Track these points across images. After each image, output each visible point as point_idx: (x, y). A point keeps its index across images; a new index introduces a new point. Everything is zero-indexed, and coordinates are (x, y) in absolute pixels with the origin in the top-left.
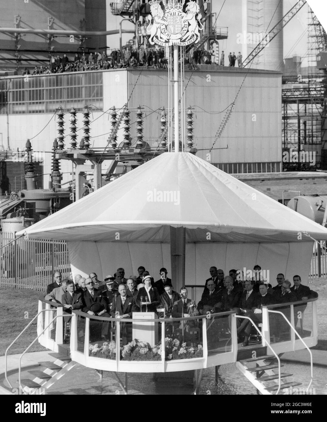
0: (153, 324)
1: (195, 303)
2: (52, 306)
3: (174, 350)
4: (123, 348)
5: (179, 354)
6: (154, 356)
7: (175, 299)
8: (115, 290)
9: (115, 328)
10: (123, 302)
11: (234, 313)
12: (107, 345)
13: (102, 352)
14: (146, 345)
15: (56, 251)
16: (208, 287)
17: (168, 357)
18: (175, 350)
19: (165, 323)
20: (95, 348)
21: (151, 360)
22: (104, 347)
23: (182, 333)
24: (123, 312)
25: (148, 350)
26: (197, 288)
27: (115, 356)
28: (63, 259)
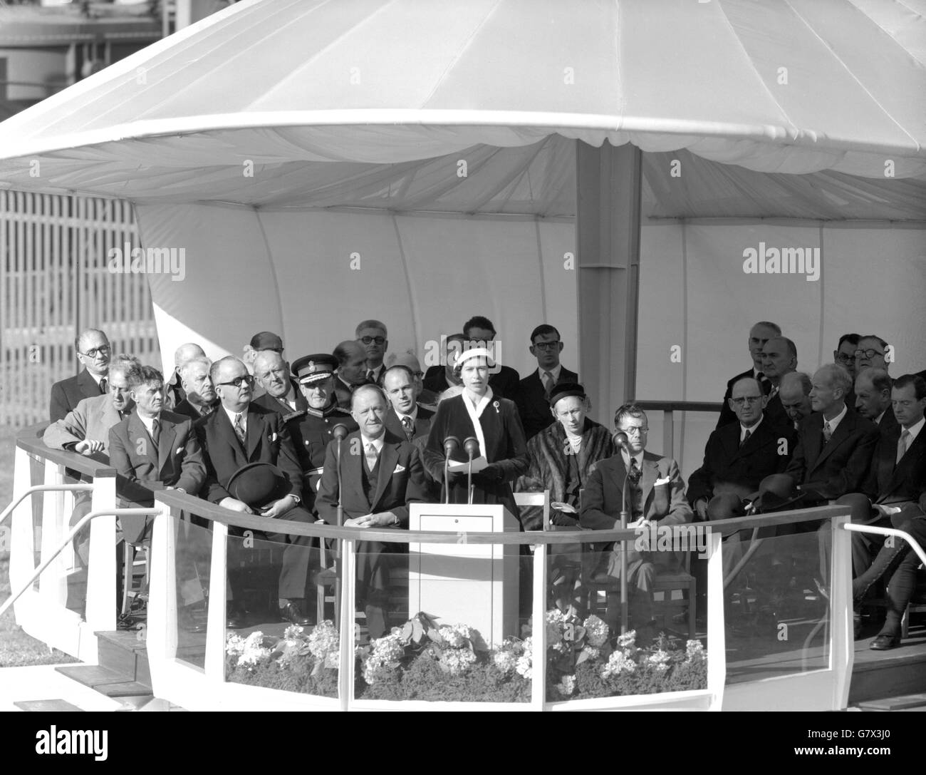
0: (498, 552)
1: (678, 472)
2: (73, 474)
3: (582, 658)
4: (367, 649)
5: (605, 675)
6: (499, 684)
7: (592, 453)
8: (338, 411)
9: (333, 569)
10: (371, 463)
11: (842, 513)
12: (303, 638)
13: (278, 666)
14: (464, 639)
15: (91, 263)
16: (734, 407)
17: (560, 686)
18: (590, 661)
19: (549, 549)
20: (251, 647)
21: (486, 696)
22: (290, 645)
23: (619, 593)
24: (370, 505)
25: (473, 657)
26: (688, 412)
27: (335, 682)
28: (123, 298)
